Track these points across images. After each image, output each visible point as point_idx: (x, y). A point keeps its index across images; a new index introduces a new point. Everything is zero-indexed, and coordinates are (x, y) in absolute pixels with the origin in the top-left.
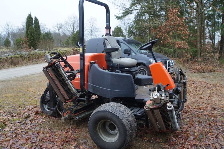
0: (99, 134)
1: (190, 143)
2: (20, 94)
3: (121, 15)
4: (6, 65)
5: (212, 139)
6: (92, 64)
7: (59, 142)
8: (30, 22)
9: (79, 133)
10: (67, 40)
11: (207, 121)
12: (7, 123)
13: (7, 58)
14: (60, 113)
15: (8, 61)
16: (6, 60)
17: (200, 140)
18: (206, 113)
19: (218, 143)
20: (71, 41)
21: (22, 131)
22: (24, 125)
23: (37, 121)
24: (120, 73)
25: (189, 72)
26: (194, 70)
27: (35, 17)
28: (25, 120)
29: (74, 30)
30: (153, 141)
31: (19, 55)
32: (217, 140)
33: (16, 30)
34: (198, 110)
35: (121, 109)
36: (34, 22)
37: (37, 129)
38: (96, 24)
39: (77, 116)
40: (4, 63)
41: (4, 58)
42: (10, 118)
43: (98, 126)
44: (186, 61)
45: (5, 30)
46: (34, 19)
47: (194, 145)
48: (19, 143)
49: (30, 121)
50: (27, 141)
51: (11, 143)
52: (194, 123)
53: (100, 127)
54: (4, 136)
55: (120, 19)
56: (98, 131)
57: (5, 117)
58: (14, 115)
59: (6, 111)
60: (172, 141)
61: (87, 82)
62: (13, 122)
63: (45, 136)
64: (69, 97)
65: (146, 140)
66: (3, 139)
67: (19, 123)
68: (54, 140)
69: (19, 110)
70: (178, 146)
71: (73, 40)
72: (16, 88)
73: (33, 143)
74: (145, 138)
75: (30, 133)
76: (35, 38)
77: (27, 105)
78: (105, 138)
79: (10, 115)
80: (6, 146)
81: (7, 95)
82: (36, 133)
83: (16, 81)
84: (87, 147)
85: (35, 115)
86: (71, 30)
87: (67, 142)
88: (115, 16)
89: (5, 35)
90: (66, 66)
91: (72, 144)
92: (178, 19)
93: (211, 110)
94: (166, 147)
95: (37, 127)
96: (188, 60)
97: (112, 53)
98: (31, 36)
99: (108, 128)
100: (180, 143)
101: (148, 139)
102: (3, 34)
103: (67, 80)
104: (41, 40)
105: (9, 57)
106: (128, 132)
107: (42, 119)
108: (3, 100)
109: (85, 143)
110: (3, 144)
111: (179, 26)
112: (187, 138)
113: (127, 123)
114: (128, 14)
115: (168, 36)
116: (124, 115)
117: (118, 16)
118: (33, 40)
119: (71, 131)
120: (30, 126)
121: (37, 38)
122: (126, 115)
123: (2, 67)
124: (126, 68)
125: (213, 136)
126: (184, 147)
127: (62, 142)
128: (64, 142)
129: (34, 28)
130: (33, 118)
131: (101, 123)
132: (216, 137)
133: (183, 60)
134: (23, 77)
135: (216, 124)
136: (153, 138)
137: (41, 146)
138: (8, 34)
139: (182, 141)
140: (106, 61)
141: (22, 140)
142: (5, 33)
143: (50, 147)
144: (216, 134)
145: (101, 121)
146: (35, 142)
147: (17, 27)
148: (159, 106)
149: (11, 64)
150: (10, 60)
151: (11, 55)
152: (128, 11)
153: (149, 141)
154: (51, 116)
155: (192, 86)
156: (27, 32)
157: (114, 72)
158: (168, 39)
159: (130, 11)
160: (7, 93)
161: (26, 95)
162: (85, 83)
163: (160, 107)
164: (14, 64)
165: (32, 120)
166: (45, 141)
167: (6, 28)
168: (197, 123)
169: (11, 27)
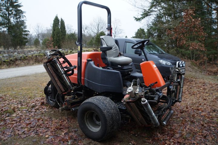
0: (86, 123)
1: (175, 140)
2: (34, 87)
3: (140, 17)
4: (31, 62)
5: (200, 138)
6: (88, 61)
7: (53, 129)
8: (56, 23)
9: (73, 123)
10: (91, 40)
11: (201, 122)
12: (16, 110)
13: (32, 56)
14: (59, 104)
15: (33, 59)
16: (32, 58)
17: (185, 139)
18: (203, 113)
19: (204, 143)
20: (94, 42)
21: (26, 117)
22: (29, 113)
23: (41, 110)
24: (111, 70)
25: (204, 74)
26: (210, 72)
27: (61, 19)
28: (31, 108)
29: (98, 31)
30: (138, 135)
31: (43, 53)
32: (205, 140)
33: (45, 31)
34: (195, 111)
35: (105, 102)
36: (60, 23)
37: (39, 117)
38: (120, 26)
39: (74, 107)
40: (29, 60)
41: (30, 56)
42: (19, 106)
43: (85, 116)
44: (203, 63)
45: (36, 31)
46: (60, 21)
47: (178, 142)
48: (20, 127)
49: (35, 110)
50: (27, 126)
51: (14, 126)
52: (187, 122)
53: (87, 117)
54: (11, 119)
55: (139, 21)
56: (85, 121)
57: (16, 106)
58: (24, 104)
59: (18, 101)
60: (157, 136)
61: (84, 78)
62: (20, 110)
63: (43, 123)
64: (65, 90)
65: (132, 133)
66: (9, 122)
67: (25, 111)
68: (49, 126)
69: (29, 101)
70: (161, 142)
71: (96, 41)
72: (33, 82)
73: (31, 127)
74: (132, 132)
75: (32, 119)
76: (61, 38)
77: (37, 97)
78: (91, 128)
79: (20, 104)
80: (10, 128)
81: (23, 88)
82: (36, 120)
83: (35, 77)
84: (76, 134)
85: (41, 105)
86: (96, 31)
87: (60, 129)
88: (134, 17)
89: (35, 35)
90: (64, 62)
91: (64, 131)
92: (193, 20)
93: (211, 112)
94: (149, 141)
95: (39, 115)
96: (204, 62)
97: (107, 52)
98: (57, 37)
99: (95, 119)
100: (163, 140)
101: (134, 133)
102: (34, 34)
103: (62, 74)
104: (66, 40)
105: (34, 55)
106: (108, 123)
107: (45, 109)
108: (19, 91)
109: (75, 131)
110: (8, 126)
111: (195, 28)
112: (173, 135)
113: (108, 115)
114: (147, 15)
115: (184, 38)
116: (106, 107)
117: (136, 17)
118: (59, 40)
119: (67, 121)
120: (34, 114)
121: (62, 38)
122: (108, 107)
123: (28, 64)
124: (119, 66)
125: (201, 136)
126: (166, 143)
127: (56, 128)
128: (58, 129)
129: (60, 29)
130: (38, 108)
131: (88, 113)
132: (205, 137)
133: (199, 62)
134: (42, 73)
135: (210, 125)
136: (139, 133)
137: (37, 131)
138: (38, 35)
139: (167, 138)
140: (102, 58)
141: (24, 125)
142: (36, 34)
143: (44, 132)
144: (205, 135)
145: (87, 112)
146: (33, 127)
147: (46, 28)
148: (133, 100)
149: (36, 62)
150: (35, 58)
151: (36, 53)
152: (146, 13)
153: (134, 135)
154: (54, 107)
155: (201, 88)
156: (53, 32)
157: (106, 69)
158: (183, 41)
159: (149, 13)
160: (24, 86)
161: (39, 88)
162: (82, 78)
163: (135, 100)
164: (38, 61)
165: (37, 109)
166: (42, 127)
167: (36, 29)
168: (189, 123)
169: (41, 27)
